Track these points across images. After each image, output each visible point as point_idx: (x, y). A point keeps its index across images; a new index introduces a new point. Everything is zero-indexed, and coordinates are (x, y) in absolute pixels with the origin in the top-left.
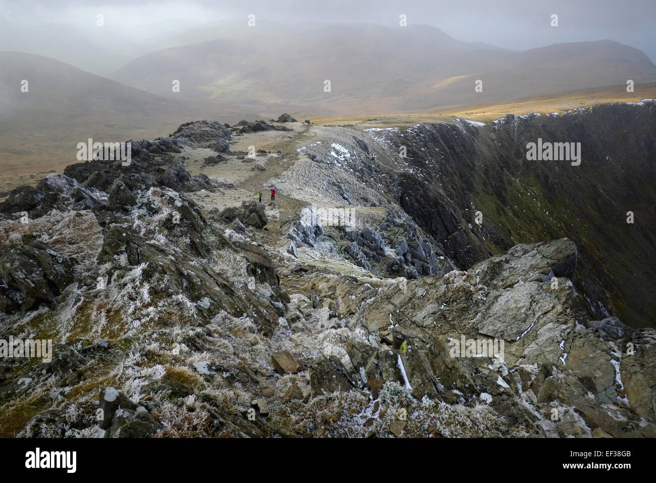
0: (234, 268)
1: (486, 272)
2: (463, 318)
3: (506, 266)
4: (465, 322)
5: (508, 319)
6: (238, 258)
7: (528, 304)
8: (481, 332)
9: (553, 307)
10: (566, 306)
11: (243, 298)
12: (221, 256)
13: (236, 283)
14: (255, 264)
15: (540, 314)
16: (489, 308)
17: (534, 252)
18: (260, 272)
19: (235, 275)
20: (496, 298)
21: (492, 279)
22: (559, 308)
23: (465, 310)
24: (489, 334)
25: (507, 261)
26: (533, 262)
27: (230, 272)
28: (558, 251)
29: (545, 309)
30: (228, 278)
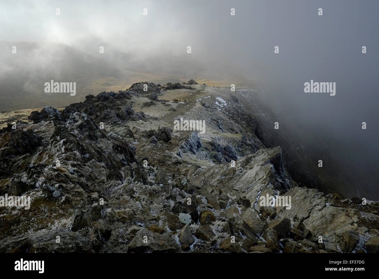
0: (106, 146)
1: (244, 161)
2: (229, 182)
3: (254, 159)
4: (230, 184)
5: (245, 182)
6: (109, 142)
7: (255, 175)
8: (234, 188)
9: (263, 177)
10: (267, 176)
11: (106, 157)
12: (101, 141)
13: (106, 152)
14: (117, 145)
15: (258, 180)
16: (241, 178)
17: (266, 152)
18: (120, 149)
19: (106, 148)
20: (245, 173)
21: (246, 165)
22: (265, 177)
23: (231, 178)
24: (237, 189)
25: (254, 157)
26: (264, 157)
27: (104, 147)
28: (274, 152)
29: (260, 178)
30: (103, 149)
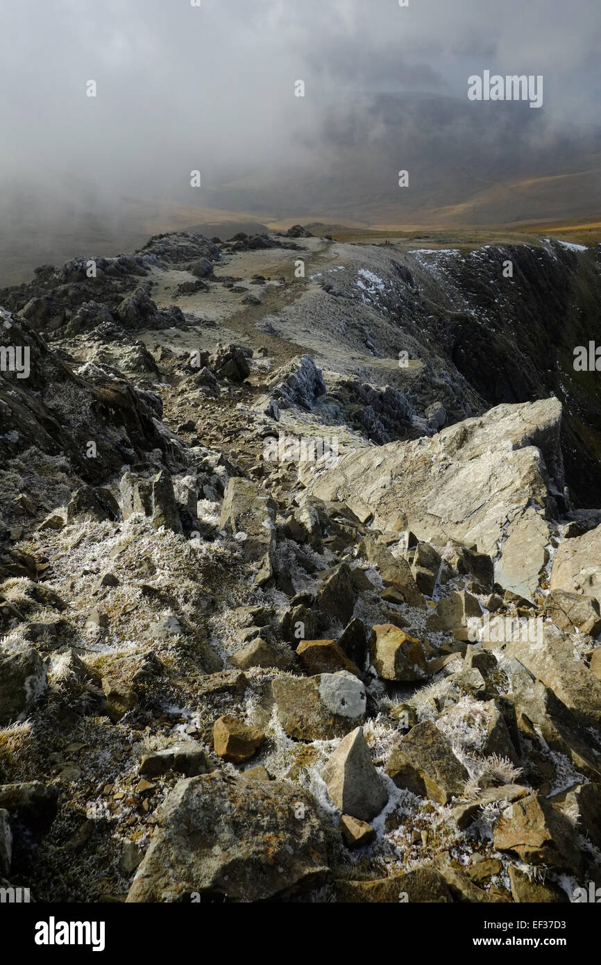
0: (72, 405)
1: (454, 438)
2: (414, 494)
3: (480, 431)
4: (416, 499)
5: (461, 496)
6: (81, 393)
7: (486, 478)
8: (429, 511)
9: (512, 482)
10: (525, 481)
11: (73, 437)
12: (58, 390)
13: (72, 422)
14: (106, 402)
15: (496, 491)
16: (446, 482)
17: (516, 414)
18: (114, 412)
19: (72, 412)
20: (457, 471)
21: (459, 447)
22: (518, 483)
23: (421, 482)
24: (436, 514)
25: (481, 425)
26: (510, 428)
27: (67, 407)
28: (541, 414)
29: (502, 485)
30: (63, 415)
